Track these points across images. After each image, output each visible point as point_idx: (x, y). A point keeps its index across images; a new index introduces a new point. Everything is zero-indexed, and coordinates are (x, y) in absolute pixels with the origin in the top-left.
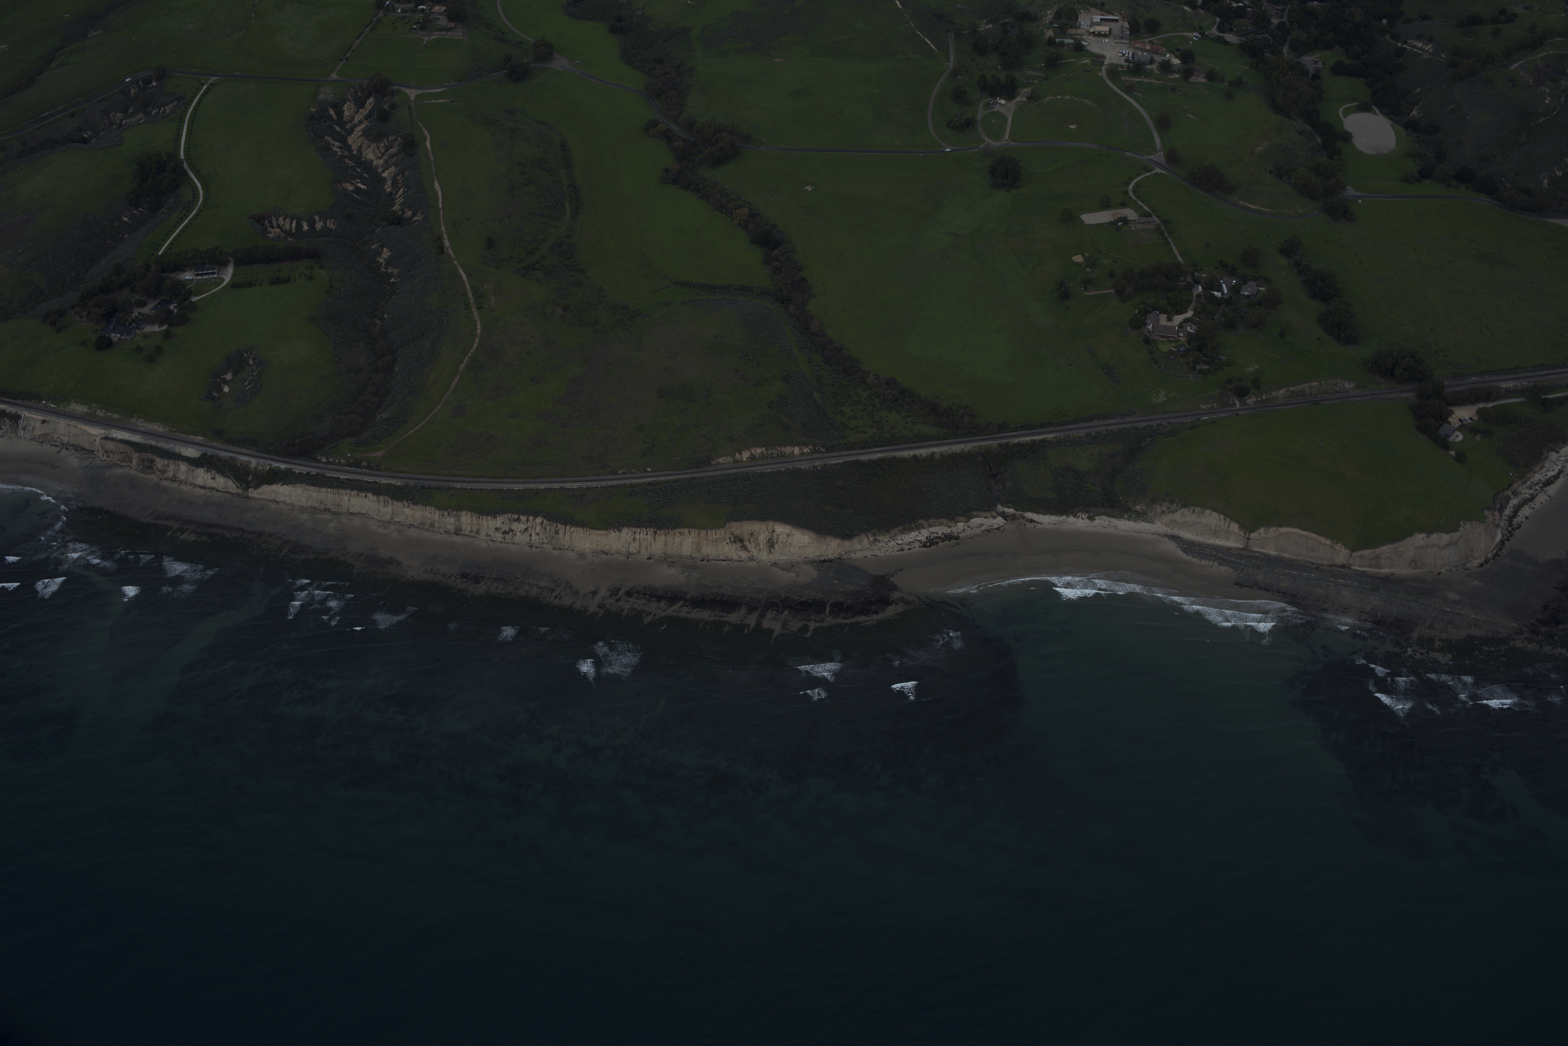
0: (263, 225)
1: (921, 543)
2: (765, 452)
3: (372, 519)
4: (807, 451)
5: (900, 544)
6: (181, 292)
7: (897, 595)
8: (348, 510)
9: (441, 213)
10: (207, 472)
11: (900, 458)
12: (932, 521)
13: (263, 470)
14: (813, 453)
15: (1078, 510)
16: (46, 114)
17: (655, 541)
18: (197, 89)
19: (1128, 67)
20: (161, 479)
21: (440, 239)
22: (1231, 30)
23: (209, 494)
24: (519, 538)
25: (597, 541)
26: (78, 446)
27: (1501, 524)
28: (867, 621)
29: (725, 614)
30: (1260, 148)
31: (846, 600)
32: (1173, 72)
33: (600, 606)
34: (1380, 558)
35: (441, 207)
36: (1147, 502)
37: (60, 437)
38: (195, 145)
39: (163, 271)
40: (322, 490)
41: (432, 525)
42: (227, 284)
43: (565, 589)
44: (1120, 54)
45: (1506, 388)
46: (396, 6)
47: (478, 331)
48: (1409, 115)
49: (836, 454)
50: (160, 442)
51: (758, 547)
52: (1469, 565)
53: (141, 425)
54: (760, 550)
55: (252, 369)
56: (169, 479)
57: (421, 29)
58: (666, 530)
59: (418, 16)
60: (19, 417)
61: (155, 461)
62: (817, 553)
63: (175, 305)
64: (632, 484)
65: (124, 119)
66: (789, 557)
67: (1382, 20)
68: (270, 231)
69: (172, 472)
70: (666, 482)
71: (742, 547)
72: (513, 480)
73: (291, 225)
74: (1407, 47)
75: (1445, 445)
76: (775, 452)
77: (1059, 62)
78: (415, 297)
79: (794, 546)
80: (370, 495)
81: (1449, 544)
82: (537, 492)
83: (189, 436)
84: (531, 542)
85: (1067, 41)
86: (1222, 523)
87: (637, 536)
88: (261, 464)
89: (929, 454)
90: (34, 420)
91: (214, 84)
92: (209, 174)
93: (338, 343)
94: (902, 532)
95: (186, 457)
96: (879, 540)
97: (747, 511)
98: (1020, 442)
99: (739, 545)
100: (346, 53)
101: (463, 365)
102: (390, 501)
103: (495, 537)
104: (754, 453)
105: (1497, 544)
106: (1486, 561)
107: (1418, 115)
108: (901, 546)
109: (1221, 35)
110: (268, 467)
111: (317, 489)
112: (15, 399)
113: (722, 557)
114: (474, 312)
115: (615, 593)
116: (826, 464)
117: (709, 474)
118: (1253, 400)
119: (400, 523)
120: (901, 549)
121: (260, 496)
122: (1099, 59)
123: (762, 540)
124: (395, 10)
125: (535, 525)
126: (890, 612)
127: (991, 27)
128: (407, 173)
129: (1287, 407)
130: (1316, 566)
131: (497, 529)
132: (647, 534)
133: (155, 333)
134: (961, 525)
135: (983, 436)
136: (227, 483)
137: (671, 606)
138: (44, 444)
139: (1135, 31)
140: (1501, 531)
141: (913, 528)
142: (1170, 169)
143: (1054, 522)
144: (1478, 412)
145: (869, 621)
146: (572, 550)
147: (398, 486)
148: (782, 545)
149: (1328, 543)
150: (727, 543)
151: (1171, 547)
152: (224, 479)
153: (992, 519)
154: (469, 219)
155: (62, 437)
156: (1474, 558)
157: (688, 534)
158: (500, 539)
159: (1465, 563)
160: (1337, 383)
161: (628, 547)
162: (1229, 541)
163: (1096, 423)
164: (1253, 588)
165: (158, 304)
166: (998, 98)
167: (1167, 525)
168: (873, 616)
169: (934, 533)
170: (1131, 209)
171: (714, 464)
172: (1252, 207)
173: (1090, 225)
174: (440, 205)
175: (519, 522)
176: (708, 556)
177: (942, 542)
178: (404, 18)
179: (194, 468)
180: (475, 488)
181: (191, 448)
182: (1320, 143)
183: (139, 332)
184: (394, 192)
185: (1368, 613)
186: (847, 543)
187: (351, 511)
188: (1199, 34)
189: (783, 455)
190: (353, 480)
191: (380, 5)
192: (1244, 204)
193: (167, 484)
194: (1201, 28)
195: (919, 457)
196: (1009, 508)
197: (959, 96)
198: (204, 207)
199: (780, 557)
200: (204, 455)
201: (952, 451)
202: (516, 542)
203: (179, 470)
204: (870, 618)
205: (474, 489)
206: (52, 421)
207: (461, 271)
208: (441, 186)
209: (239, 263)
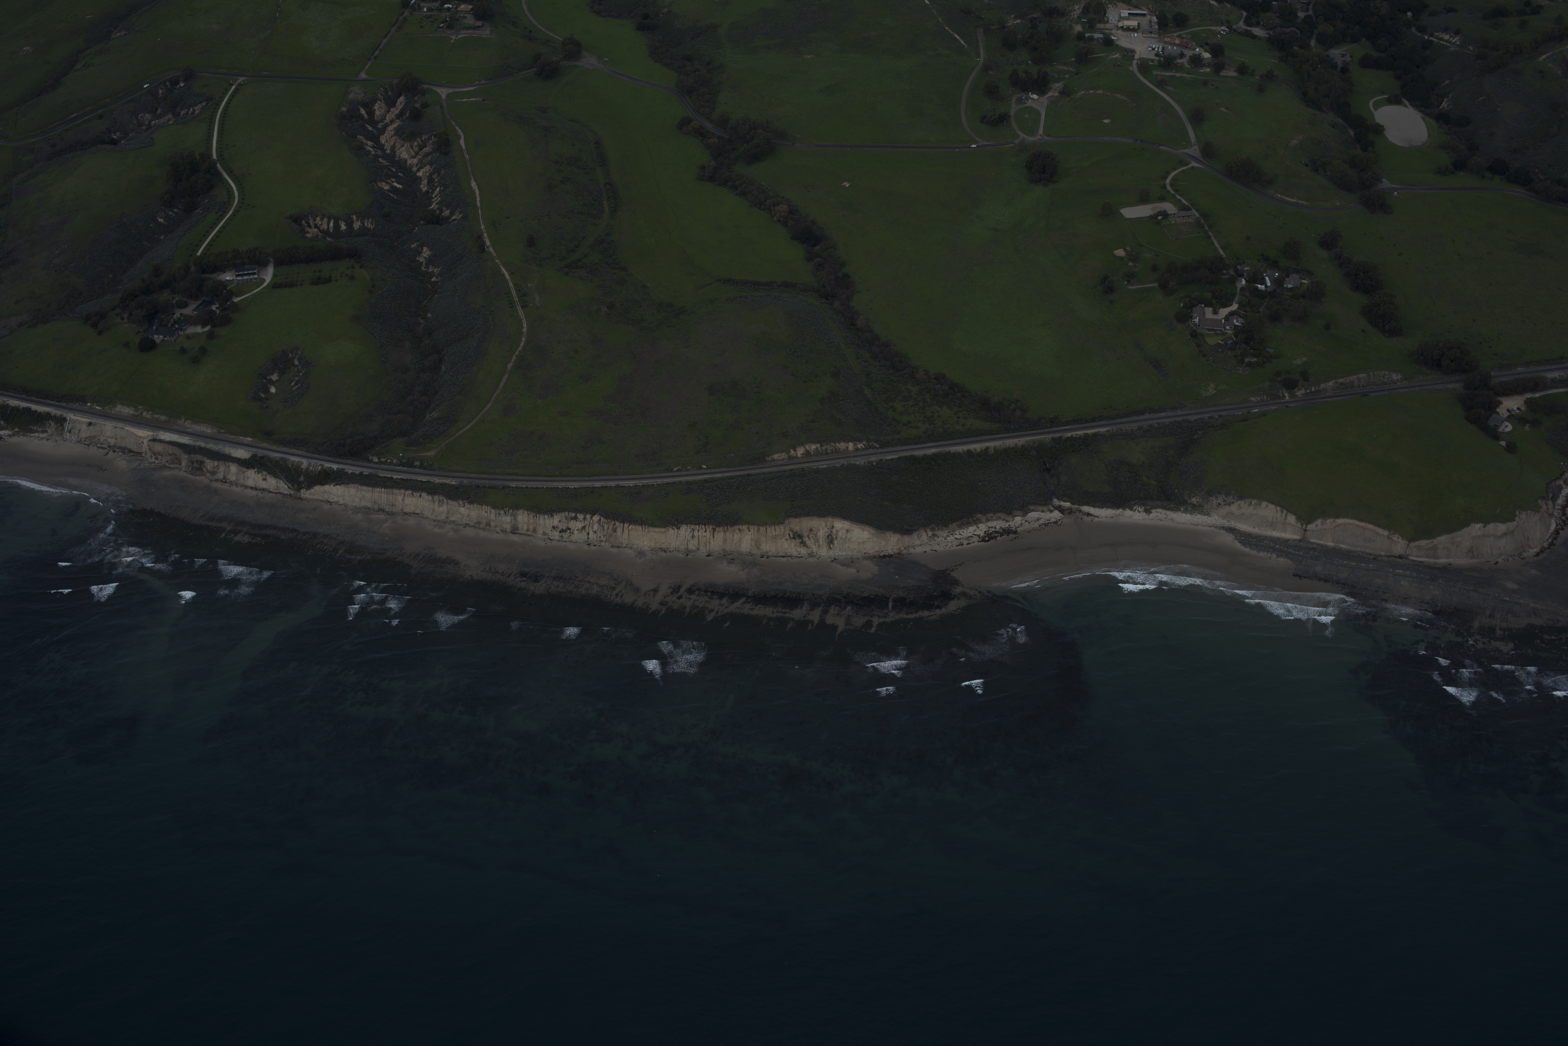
0: (301, 225)
1: (980, 538)
2: (820, 449)
3: (427, 518)
4: (861, 447)
5: (958, 539)
6: (223, 293)
7: (958, 590)
8: (402, 510)
9: (480, 212)
10: (258, 473)
11: (954, 453)
12: (989, 515)
13: (315, 470)
14: (868, 448)
15: (1134, 504)
16: (74, 115)
17: (713, 538)
18: (226, 90)
19: (1159, 61)
20: (211, 481)
21: (480, 237)
22: (1258, 24)
23: (260, 495)
24: (576, 536)
25: (655, 539)
26: (125, 448)
27: (1554, 513)
28: (930, 616)
29: (788, 610)
30: (1294, 141)
31: (908, 595)
32: (1204, 66)
33: (662, 604)
34: (1437, 548)
35: (479, 206)
36: (1202, 495)
37: (106, 440)
38: (227, 145)
39: (204, 272)
40: (376, 490)
41: (488, 524)
42: (268, 284)
43: (625, 587)
44: (1149, 49)
45: (1552, 378)
46: (422, 4)
47: (525, 330)
48: (1439, 107)
49: (890, 449)
50: (209, 443)
51: (817, 543)
52: (1525, 554)
53: (188, 426)
54: (819, 546)
55: (298, 369)
56: (219, 480)
57: (448, 28)
58: (724, 527)
59: (444, 15)
60: (65, 420)
61: (205, 462)
62: (877, 549)
63: (217, 306)
64: (688, 481)
65: (153, 120)
66: (849, 553)
67: (1407, 13)
68: (307, 231)
69: (222, 474)
70: (722, 479)
71: (801, 543)
72: (568, 478)
73: (328, 225)
74: (1434, 39)
75: (1495, 436)
76: (829, 448)
77: (1089, 56)
78: (459, 296)
79: (853, 542)
80: (424, 494)
81: (1505, 534)
82: (593, 490)
83: (238, 437)
84: (589, 540)
85: (1097, 36)
86: (1279, 514)
87: (696, 533)
88: (312, 464)
89: (983, 449)
90: (79, 423)
91: (242, 85)
92: (243, 175)
93: (384, 343)
94: (960, 527)
95: (236, 458)
96: (937, 535)
97: (805, 507)
98: (1073, 436)
99: (798, 541)
100: (374, 53)
101: (511, 364)
102: (445, 501)
103: (552, 536)
104: (808, 449)
105: (1552, 533)
106: (1542, 551)
107: (1448, 107)
108: (960, 541)
109: (1249, 28)
110: (320, 467)
111: (370, 489)
112: (60, 401)
113: (781, 554)
114: (519, 311)
115: (677, 590)
116: (881, 460)
117: (764, 470)
118: (1302, 393)
119: (456, 523)
120: (960, 544)
121: (312, 497)
122: (1129, 53)
123: (821, 535)
124: (420, 8)
125: (592, 523)
126: (953, 606)
127: (1019, 22)
128: (443, 172)
129: (1336, 399)
130: (1374, 557)
131: (554, 527)
132: (706, 531)
133: (198, 334)
134: (1018, 519)
135: (1036, 430)
136: (278, 484)
137: (733, 603)
138: (91, 446)
139: (1163, 24)
140: (1555, 520)
141: (971, 523)
142: (1205, 162)
143: (1111, 515)
144: (1526, 402)
145: (932, 615)
146: (631, 548)
147: (453, 486)
148: (841, 541)
149: (1385, 534)
150: (787, 540)
151: (1229, 539)
152: (276, 480)
153: (1049, 512)
154: (508, 218)
155: (109, 440)
156: (1530, 547)
157: (747, 530)
158: (557, 538)
159: (1522, 553)
160: (1384, 374)
161: (687, 544)
162: (1286, 533)
163: (1147, 416)
164: (1313, 579)
165: (200, 305)
166: (1030, 93)
167: (1224, 517)
168: (936, 610)
169: (992, 527)
170: (1170, 203)
171: (769, 461)
172: (1290, 200)
173: (1130, 219)
174: (478, 204)
175: (576, 521)
176: (767, 553)
177: (1001, 536)
178: (430, 16)
179: (245, 470)
180: (531, 486)
181: (241, 449)
182: (1353, 136)
183: (182, 333)
184: (430, 191)
185: (1428, 603)
186: (906, 538)
187: (405, 511)
188: (1227, 28)
189: (837, 451)
190: (407, 480)
191: (405, 4)
192: (1282, 197)
193: (218, 485)
194: (1228, 22)
195: (974, 452)
196: (1065, 501)
197: (992, 91)
198: (240, 207)
199: (840, 553)
200: (254, 456)
201: (1006, 446)
202: (574, 540)
203: (229, 471)
204: (933, 613)
205: (529, 488)
206: (99, 423)
207: (503, 270)
208: (477, 184)
209: (279, 263)
